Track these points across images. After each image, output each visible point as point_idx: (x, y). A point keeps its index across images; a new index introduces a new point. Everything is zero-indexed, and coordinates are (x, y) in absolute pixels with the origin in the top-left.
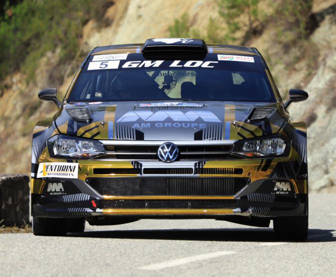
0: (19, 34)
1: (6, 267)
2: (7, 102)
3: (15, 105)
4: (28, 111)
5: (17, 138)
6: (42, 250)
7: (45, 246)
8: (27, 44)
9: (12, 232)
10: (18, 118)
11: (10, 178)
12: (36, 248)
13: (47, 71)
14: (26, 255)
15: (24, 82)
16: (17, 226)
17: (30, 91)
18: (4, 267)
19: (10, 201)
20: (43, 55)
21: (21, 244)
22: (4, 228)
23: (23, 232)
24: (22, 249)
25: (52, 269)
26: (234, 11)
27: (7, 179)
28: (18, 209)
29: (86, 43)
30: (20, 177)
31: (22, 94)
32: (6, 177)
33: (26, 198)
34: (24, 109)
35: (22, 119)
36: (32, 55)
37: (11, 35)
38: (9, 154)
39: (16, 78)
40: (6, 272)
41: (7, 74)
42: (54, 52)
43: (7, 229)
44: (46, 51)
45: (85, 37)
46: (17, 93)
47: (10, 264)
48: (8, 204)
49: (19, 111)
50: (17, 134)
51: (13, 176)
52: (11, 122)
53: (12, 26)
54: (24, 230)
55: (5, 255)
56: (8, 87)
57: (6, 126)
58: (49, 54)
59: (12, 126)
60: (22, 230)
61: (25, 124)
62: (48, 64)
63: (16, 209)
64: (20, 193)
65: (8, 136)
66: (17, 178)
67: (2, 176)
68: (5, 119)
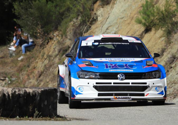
0: (58, 8)
2: (51, 47)
3: (54, 49)
4: (61, 52)
8: (62, 14)
9: (46, 120)
10: (56, 56)
11: (46, 90)
13: (73, 29)
15: (60, 36)
16: (49, 117)
17: (63, 40)
19: (46, 103)
20: (71, 21)
22: (42, 117)
23: (53, 120)
27: (44, 90)
28: (50, 107)
29: (95, 14)
30: (52, 89)
31: (59, 42)
32: (44, 89)
33: (55, 101)
35: (58, 56)
36: (65, 20)
39: (56, 33)
41: (51, 31)
42: (77, 19)
43: (43, 118)
44: (73, 18)
45: (95, 10)
46: (56, 42)
48: (45, 104)
49: (57, 52)
51: (48, 89)
52: (52, 58)
53: (55, 4)
54: (53, 119)
56: (51, 39)
57: (49, 61)
58: (75, 20)
59: (53, 60)
60: (52, 119)
62: (73, 25)
63: (49, 107)
64: (52, 98)
65: (51, 66)
66: (50, 89)
67: (42, 89)
68: (49, 56)
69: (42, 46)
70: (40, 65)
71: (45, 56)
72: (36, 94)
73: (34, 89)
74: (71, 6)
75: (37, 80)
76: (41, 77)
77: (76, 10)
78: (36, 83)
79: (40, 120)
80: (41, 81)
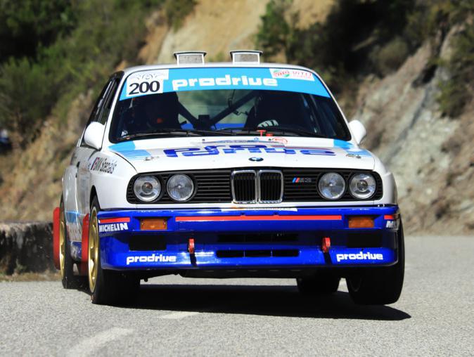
0: (51, 76)
1: (22, 317)
2: (39, 147)
3: (46, 150)
4: (59, 155)
5: (48, 184)
6: (61, 300)
7: (64, 295)
10: (49, 163)
12: (55, 297)
14: (43, 305)
15: (56, 126)
17: (63, 134)
18: (19, 317)
19: (35, 250)
20: (75, 97)
21: (39, 293)
24: (40, 297)
25: (68, 319)
26: (270, 49)
31: (54, 138)
34: (56, 153)
35: (53, 164)
36: (66, 96)
37: (44, 77)
38: (41, 200)
39: (49, 122)
40: (21, 321)
42: (86, 94)
44: (78, 93)
46: (49, 137)
47: (26, 313)
48: (33, 253)
49: (51, 155)
50: (50, 179)
52: (42, 167)
53: (44, 68)
55: (22, 304)
57: (38, 171)
58: (82, 96)
59: (44, 170)
61: (56, 168)
62: (80, 106)
65: (40, 181)
67: (28, 225)
68: (37, 164)
69: (24, 146)
70: (21, 180)
71: (30, 163)
72: (15, 234)
73: (12, 225)
74: (73, 72)
75: (16, 207)
76: (24, 203)
77: (82, 79)
78: (15, 213)
79: (26, 280)
80: (24, 208)
